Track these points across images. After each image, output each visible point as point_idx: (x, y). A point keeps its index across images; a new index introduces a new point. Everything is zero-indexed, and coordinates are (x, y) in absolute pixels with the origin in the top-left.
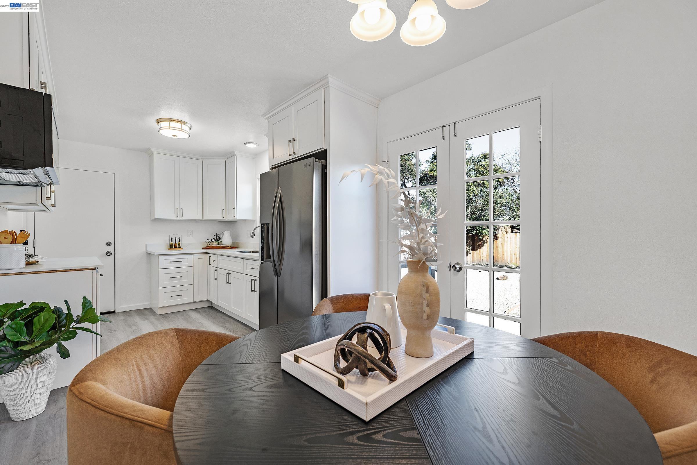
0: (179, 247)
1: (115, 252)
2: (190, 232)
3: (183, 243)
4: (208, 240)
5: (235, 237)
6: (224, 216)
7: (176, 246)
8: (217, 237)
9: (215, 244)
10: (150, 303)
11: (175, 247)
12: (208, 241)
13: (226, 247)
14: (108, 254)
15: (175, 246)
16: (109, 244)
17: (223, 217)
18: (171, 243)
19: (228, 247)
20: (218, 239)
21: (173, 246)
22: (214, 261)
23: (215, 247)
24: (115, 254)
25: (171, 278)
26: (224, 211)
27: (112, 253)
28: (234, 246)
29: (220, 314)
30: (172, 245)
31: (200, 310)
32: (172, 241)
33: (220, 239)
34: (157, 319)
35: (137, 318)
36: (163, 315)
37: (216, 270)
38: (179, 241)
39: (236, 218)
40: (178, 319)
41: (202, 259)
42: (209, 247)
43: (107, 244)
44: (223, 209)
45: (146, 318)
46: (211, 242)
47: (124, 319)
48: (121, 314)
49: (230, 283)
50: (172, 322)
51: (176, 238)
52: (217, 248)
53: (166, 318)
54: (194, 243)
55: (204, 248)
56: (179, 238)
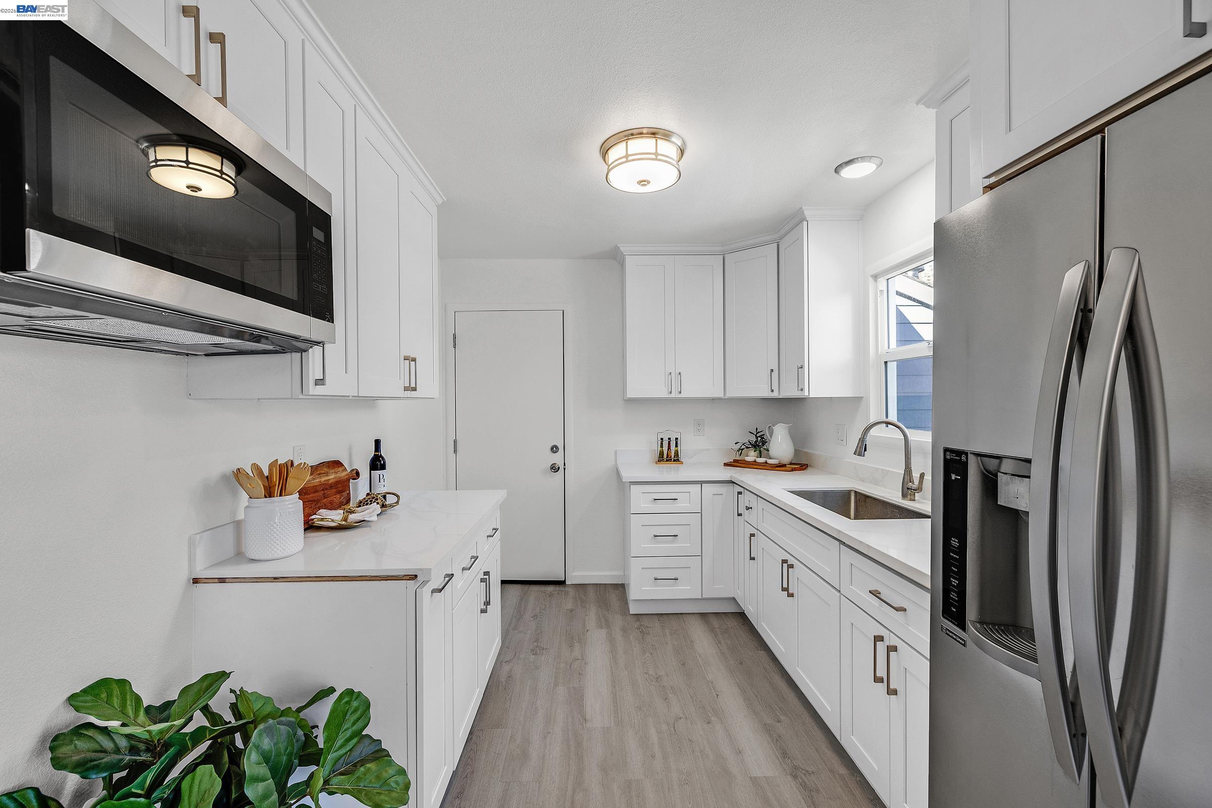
0: (677, 460)
1: (565, 465)
2: (699, 425)
3: (685, 448)
4: (736, 444)
5: (800, 439)
6: (775, 387)
7: (671, 457)
8: (757, 438)
9: (751, 456)
10: (623, 574)
11: (669, 460)
12: (737, 447)
13: (780, 467)
14: (554, 468)
15: (667, 457)
16: (554, 449)
17: (772, 391)
18: (659, 449)
19: (784, 466)
20: (760, 443)
21: (665, 456)
22: (748, 508)
23: (753, 465)
24: (565, 469)
25: (655, 536)
26: (775, 374)
27: (559, 468)
28: (799, 465)
29: (762, 653)
30: (662, 454)
31: (715, 623)
32: (662, 446)
33: (763, 444)
34: (624, 630)
35: (592, 615)
36: (638, 620)
37: (754, 534)
38: (676, 446)
39: (806, 394)
40: (666, 645)
41: (721, 496)
42: (739, 462)
43: (552, 449)
44: (772, 371)
45: (607, 620)
46: (743, 449)
47: (572, 611)
48: (571, 592)
49: (791, 595)
50: (651, 654)
51: (669, 439)
52: (757, 467)
53: (642, 632)
54: (707, 450)
55: (726, 465)
56: (677, 439)
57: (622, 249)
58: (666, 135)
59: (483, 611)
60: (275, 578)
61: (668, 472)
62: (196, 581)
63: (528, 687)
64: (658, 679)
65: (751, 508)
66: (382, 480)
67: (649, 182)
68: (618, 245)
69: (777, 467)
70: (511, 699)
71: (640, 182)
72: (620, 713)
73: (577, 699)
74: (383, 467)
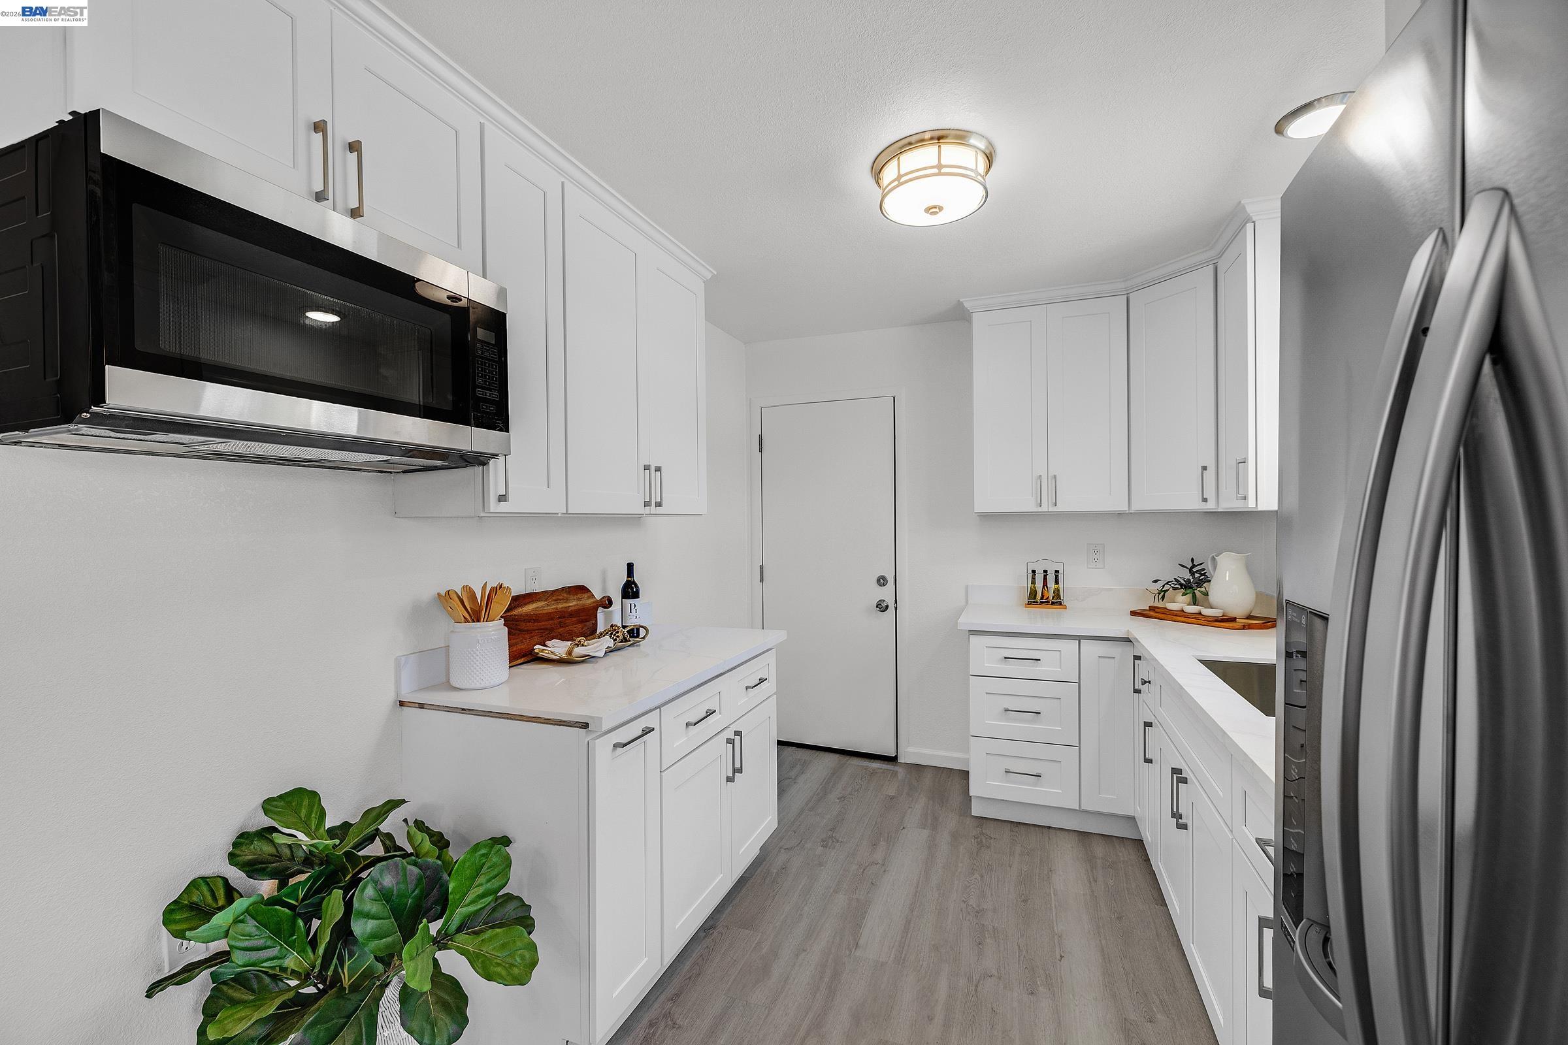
0: (1057, 601)
1: (896, 603)
2: (1096, 553)
3: (1070, 586)
4: (1155, 581)
6: (1210, 493)
7: (1047, 598)
8: (1192, 573)
9: (1179, 602)
11: (1044, 602)
12: (1155, 587)
13: (1225, 621)
14: (882, 607)
15: (1042, 598)
16: (882, 581)
17: (1205, 500)
18: (1030, 585)
19: (1233, 620)
20: (1195, 582)
21: (1039, 596)
22: (1144, 683)
23: (1179, 616)
24: (896, 608)
25: (1007, 710)
26: (1210, 475)
27: (887, 606)
28: (1263, 619)
30: (1033, 594)
31: (1099, 849)
32: (1033, 582)
33: (1201, 584)
34: (955, 836)
35: (918, 808)
36: (980, 826)
37: (1152, 723)
38: (1057, 582)
39: (1251, 504)
40: (1008, 868)
41: (1112, 660)
42: (1157, 610)
43: (878, 580)
44: (1204, 468)
45: (935, 819)
46: (1167, 590)
47: (892, 798)
48: (901, 772)
49: (1184, 827)
50: (982, 876)
51: (1045, 571)
52: (1183, 619)
53: (980, 844)
54: (1111, 590)
55: (1133, 613)
56: (1057, 572)
57: (966, 305)
58: (960, 137)
59: (730, 779)
60: (463, 709)
61: (1044, 620)
62: (402, 704)
63: (801, 887)
64: (979, 913)
65: (1149, 682)
66: (633, 611)
67: (941, 209)
68: (961, 300)
69: (1217, 621)
70: (774, 896)
71: (928, 210)
72: (906, 948)
73: (856, 916)
74: (636, 595)
